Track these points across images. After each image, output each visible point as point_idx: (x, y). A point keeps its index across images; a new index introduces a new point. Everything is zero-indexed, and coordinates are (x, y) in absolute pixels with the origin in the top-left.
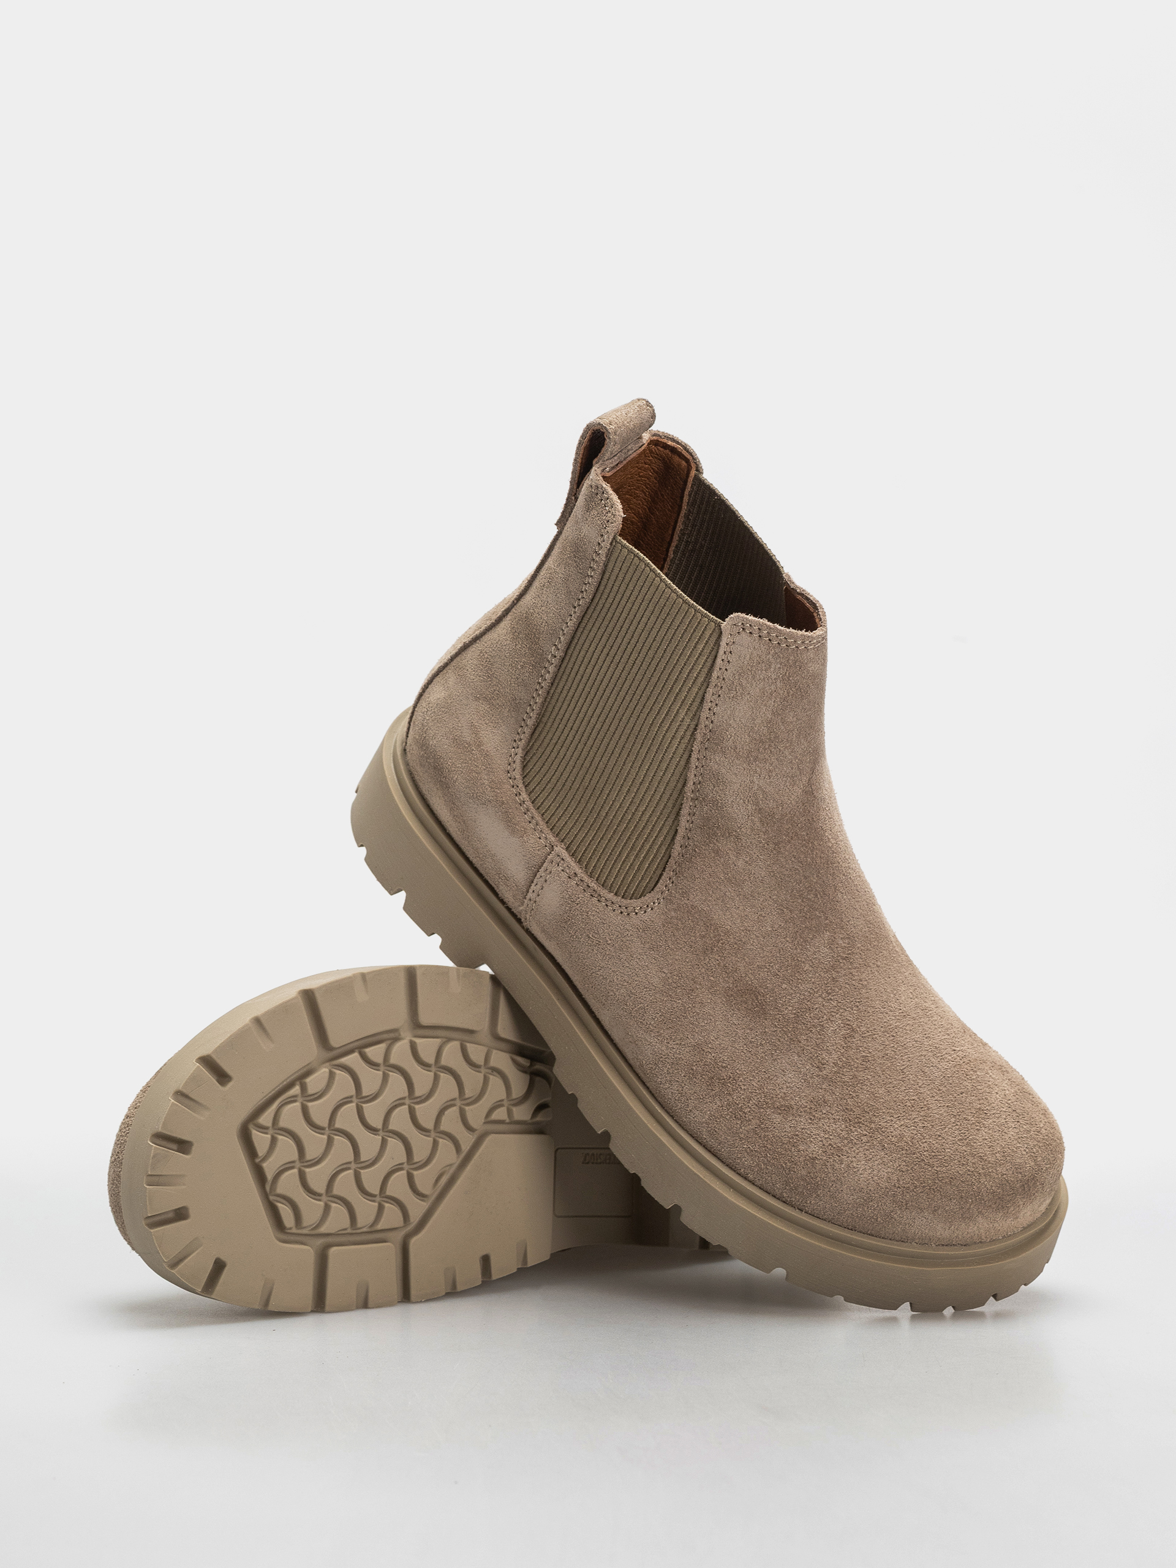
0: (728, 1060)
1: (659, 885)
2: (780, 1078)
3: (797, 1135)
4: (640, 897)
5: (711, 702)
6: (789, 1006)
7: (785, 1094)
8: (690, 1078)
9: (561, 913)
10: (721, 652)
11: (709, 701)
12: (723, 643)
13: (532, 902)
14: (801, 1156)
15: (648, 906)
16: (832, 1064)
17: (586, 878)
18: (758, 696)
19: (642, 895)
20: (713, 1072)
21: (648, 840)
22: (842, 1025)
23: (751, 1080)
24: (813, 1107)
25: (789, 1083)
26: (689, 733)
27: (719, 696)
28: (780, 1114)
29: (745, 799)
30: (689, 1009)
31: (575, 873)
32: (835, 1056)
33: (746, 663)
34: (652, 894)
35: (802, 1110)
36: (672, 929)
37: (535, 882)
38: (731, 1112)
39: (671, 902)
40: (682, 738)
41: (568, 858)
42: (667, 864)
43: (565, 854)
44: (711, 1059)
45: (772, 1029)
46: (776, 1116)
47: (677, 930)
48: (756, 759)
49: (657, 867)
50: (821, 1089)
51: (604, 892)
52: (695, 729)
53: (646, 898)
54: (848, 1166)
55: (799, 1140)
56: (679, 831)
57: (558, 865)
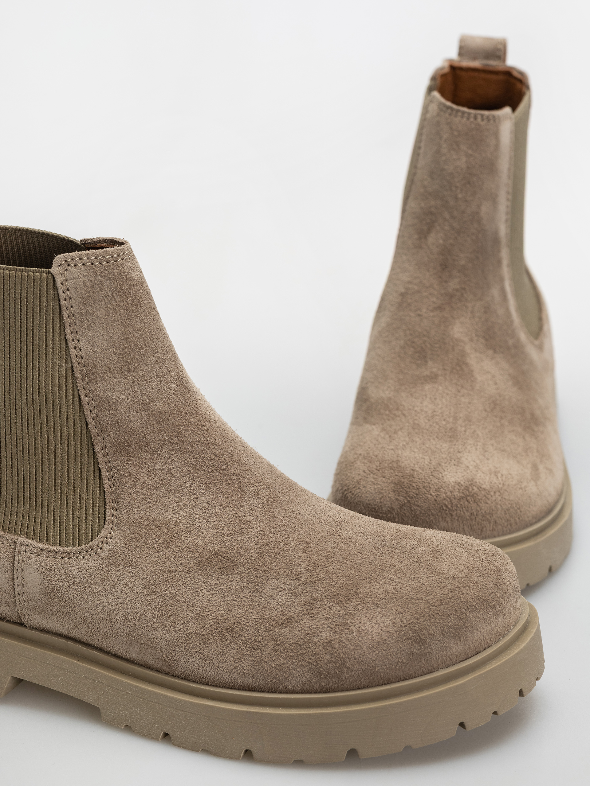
0: (226, 612)
1: (107, 518)
2: (272, 602)
3: (308, 634)
4: (98, 535)
5: (73, 340)
6: (251, 550)
7: (282, 611)
8: (205, 643)
9: (46, 586)
10: (61, 293)
11: (71, 340)
12: (59, 284)
13: (21, 595)
14: (320, 646)
15: (107, 538)
16: (305, 572)
17: (51, 548)
18: (106, 316)
19: (99, 532)
20: (219, 627)
21: (82, 491)
22: (298, 543)
23: (251, 617)
24: (309, 608)
25: (280, 602)
26: (70, 378)
27: (77, 332)
28: (286, 627)
29: (137, 409)
30: (177, 593)
31: (41, 549)
32: (304, 566)
33: (83, 291)
34: (106, 527)
35: (301, 615)
36: (133, 543)
37: (15, 577)
38: (249, 648)
39: (123, 524)
40: (66, 385)
41: (30, 542)
42: (105, 499)
43: (26, 541)
44: (213, 619)
45: (247, 572)
46: (284, 630)
47: (138, 541)
48: (129, 371)
49: (99, 507)
50: (307, 592)
51: (70, 549)
52: (73, 371)
53: (102, 533)
54: (359, 632)
55: (311, 637)
56: (101, 467)
57: (26, 552)
